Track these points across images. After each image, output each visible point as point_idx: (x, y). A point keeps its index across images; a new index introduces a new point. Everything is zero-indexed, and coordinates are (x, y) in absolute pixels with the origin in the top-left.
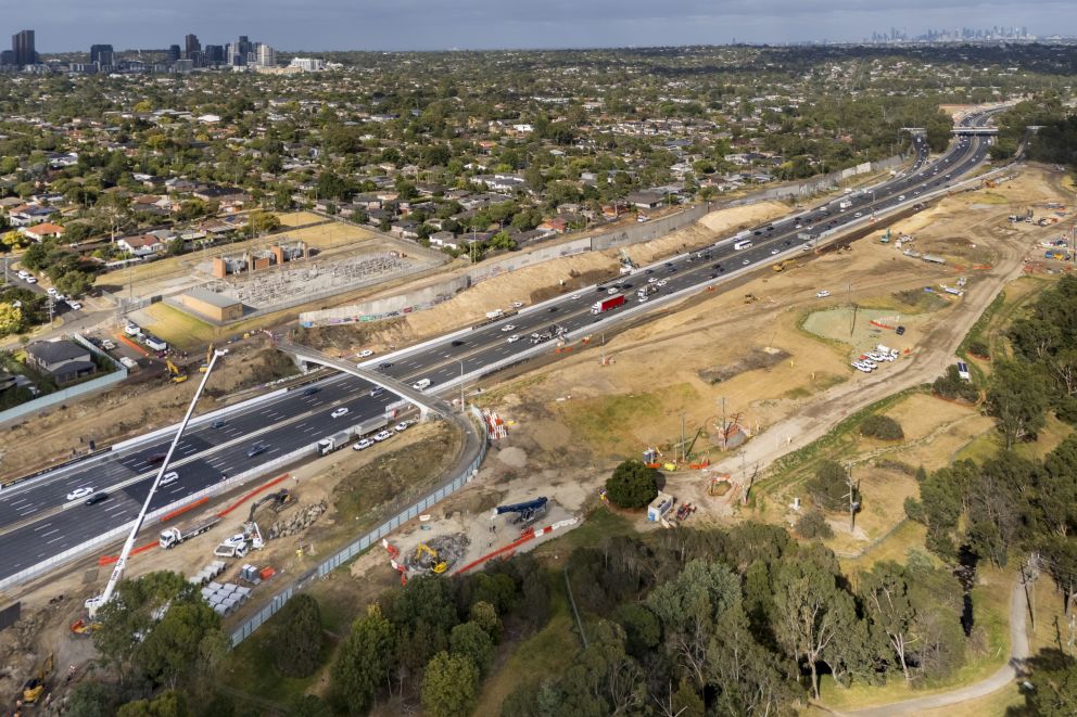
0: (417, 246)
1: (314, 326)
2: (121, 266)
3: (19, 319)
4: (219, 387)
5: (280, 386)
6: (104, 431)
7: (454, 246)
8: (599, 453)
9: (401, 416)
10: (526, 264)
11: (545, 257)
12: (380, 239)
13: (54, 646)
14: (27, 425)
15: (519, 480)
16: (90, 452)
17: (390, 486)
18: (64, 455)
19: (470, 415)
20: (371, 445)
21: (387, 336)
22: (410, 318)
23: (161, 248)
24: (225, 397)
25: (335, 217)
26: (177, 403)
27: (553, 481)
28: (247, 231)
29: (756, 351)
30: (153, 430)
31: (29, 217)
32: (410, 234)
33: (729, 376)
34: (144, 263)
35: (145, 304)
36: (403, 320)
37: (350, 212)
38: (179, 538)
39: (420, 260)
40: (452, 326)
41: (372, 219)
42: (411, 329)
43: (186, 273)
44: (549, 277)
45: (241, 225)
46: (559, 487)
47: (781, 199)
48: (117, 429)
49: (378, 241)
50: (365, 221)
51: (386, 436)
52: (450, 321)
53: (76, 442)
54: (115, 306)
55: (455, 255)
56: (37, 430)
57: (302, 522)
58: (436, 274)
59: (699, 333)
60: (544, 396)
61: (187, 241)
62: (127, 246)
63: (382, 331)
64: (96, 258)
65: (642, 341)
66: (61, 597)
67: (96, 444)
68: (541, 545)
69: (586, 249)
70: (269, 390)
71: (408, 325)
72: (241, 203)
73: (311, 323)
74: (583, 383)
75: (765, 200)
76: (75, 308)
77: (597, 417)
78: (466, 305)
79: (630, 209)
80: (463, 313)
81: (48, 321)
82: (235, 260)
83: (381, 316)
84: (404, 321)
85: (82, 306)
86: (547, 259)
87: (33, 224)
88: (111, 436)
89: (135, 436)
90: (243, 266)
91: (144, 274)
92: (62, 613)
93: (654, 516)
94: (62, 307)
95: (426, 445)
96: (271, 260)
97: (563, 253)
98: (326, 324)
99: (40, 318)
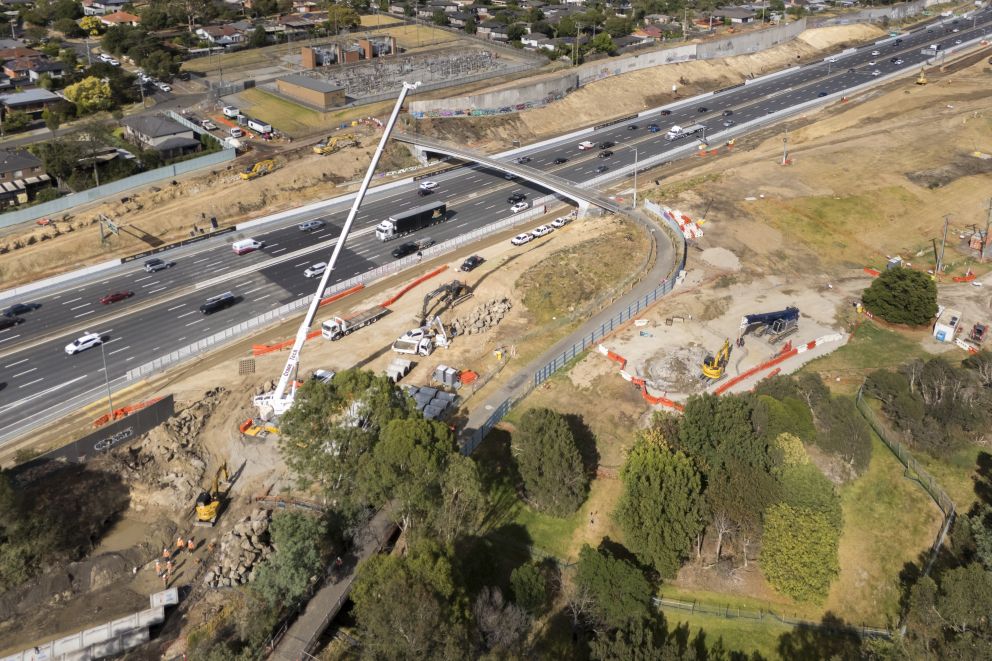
0: (508, 47)
1: (425, 117)
2: (204, 54)
3: (109, 95)
4: (339, 174)
5: (402, 176)
6: (223, 210)
7: (551, 47)
8: (827, 259)
9: (552, 211)
10: (634, 68)
11: (651, 62)
12: (466, 40)
13: (223, 450)
14: (137, 199)
15: (739, 284)
16: (212, 230)
17: (581, 284)
18: (183, 233)
19: (645, 211)
20: (530, 240)
21: (503, 132)
22: (523, 115)
23: (242, 39)
24: (345, 184)
25: (413, 19)
26: (296, 186)
27: (783, 288)
28: (327, 26)
29: (964, 156)
30: (275, 212)
31: (103, 6)
32: (499, 36)
33: (946, 180)
34: (227, 52)
35: (238, 89)
36: (516, 118)
37: (426, 14)
38: (344, 329)
39: (514, 62)
40: (569, 126)
41: (453, 21)
42: (527, 127)
43: (272, 64)
44: (658, 83)
45: (321, 21)
46: (793, 295)
47: (873, 22)
48: (236, 209)
49: (464, 43)
50: (447, 23)
51: (545, 232)
52: (565, 121)
53: (195, 220)
54: (206, 89)
55: (553, 57)
56: (149, 204)
57: (488, 318)
58: (538, 74)
59: (882, 135)
60: (728, 194)
61: (269, 33)
62: (206, 34)
63: (497, 126)
64: (177, 44)
65: (802, 145)
66: (217, 389)
67: (219, 223)
68: (808, 363)
69: (692, 57)
70: (391, 180)
71: (522, 122)
72: (313, 4)
73: (422, 114)
74: (768, 182)
75: (858, 21)
76: (165, 89)
77: (806, 219)
78: (578, 106)
79: (724, 21)
80: (577, 114)
81: (140, 101)
82: (324, 51)
83: (493, 112)
84: (519, 118)
85: (171, 89)
86: (652, 64)
87: (107, 13)
88: (230, 216)
89: (257, 217)
90: (333, 58)
91: (231, 61)
92: (224, 410)
93: (943, 334)
94: (150, 89)
95: (607, 241)
96: (360, 54)
97: (669, 60)
98: (437, 116)
99: (130, 96)
